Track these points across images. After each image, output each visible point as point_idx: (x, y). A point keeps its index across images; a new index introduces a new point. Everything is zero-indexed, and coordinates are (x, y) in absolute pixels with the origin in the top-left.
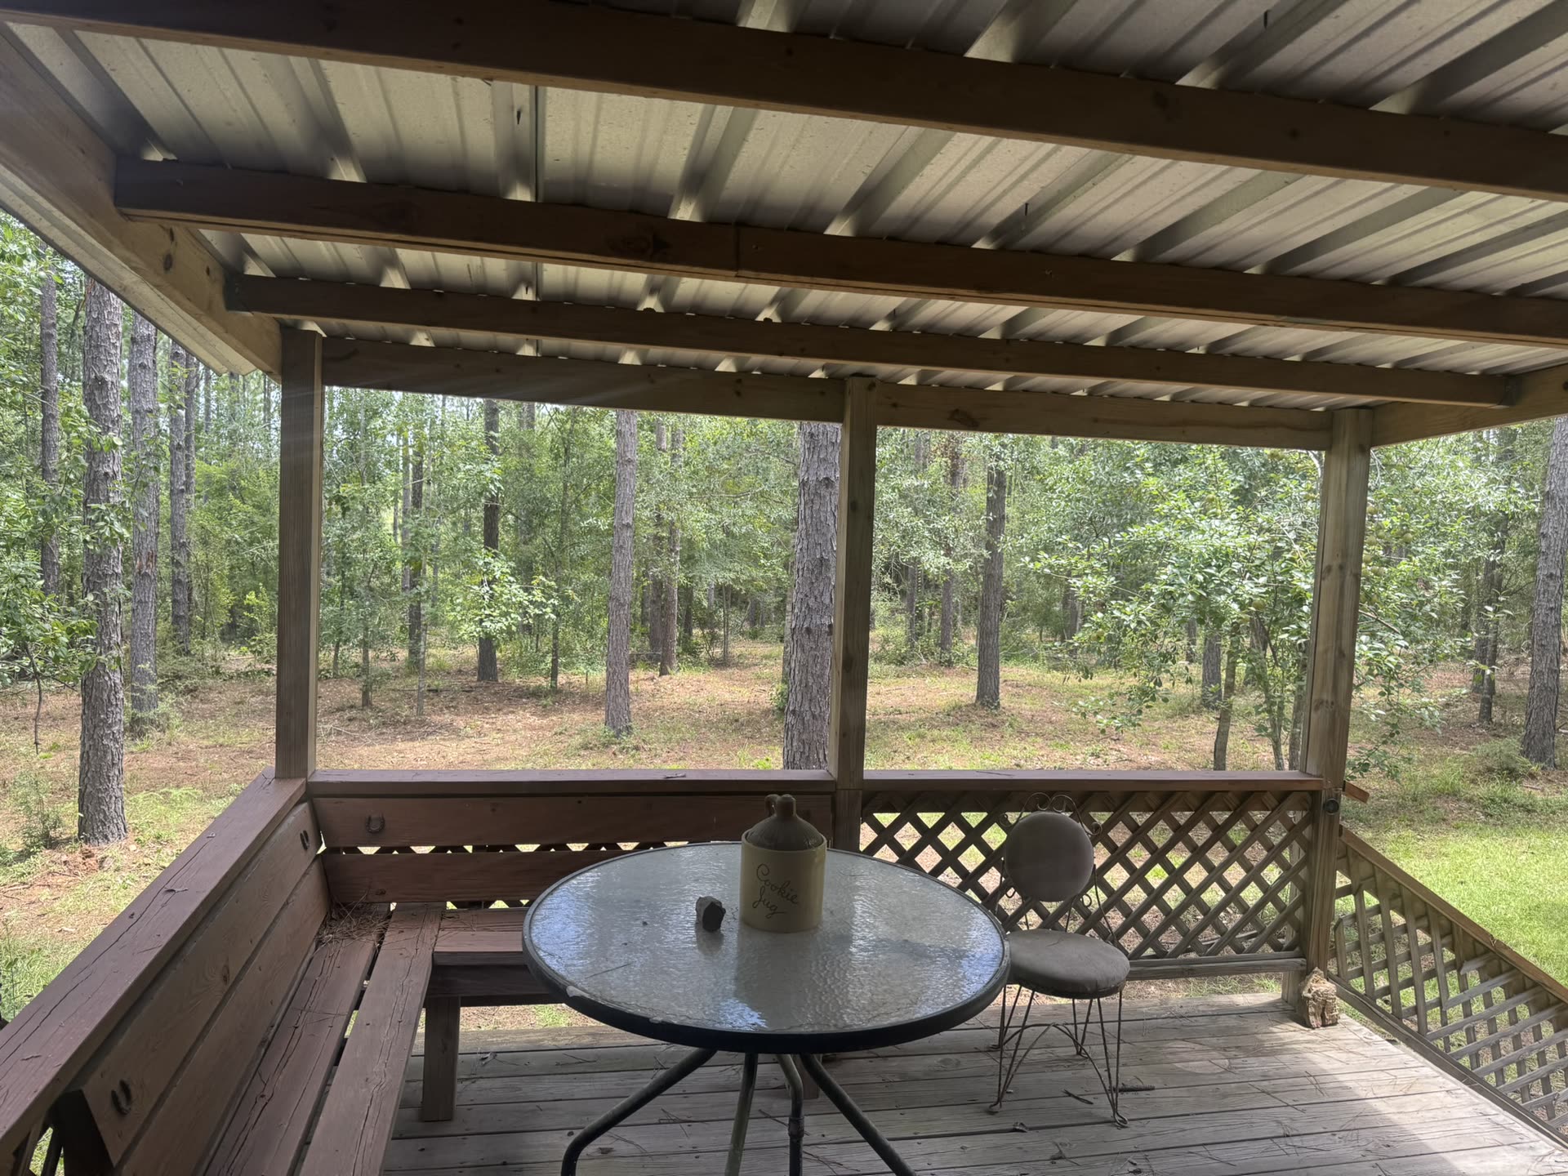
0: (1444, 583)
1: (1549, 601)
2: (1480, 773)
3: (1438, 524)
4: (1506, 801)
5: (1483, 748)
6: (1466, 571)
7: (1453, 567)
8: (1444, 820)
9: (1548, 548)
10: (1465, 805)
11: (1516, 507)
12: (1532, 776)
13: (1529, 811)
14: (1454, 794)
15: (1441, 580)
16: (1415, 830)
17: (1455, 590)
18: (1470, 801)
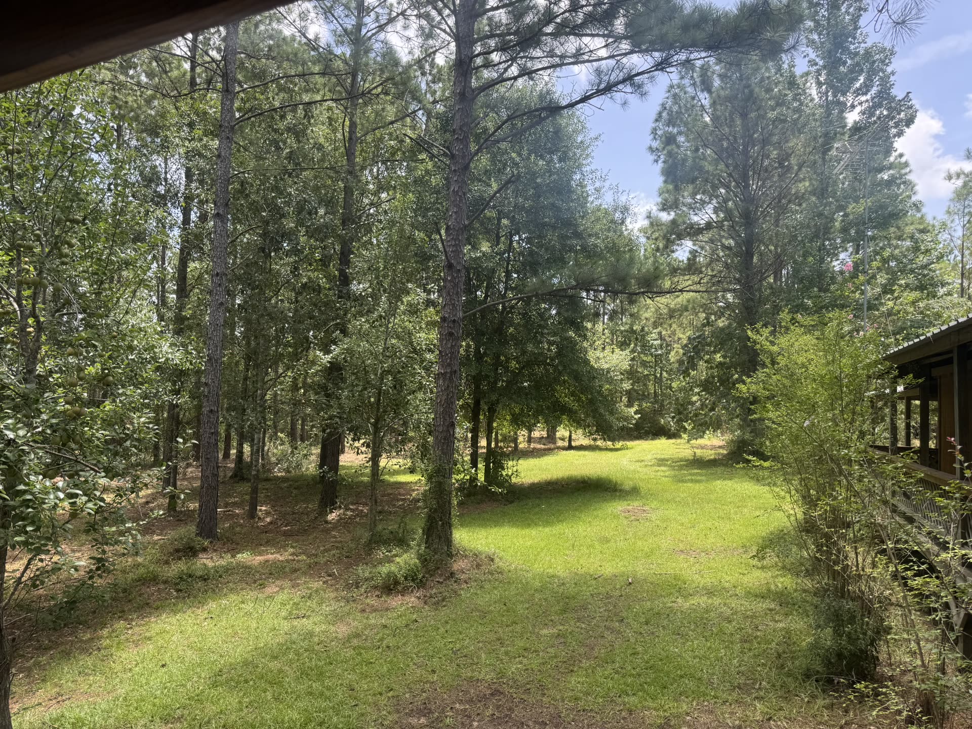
0: (141, 419)
1: (211, 428)
2: (172, 554)
3: (136, 375)
4: (190, 576)
5: (171, 534)
6: (157, 409)
7: (147, 406)
8: (148, 604)
9: (209, 392)
10: (162, 586)
11: (191, 364)
12: (204, 550)
13: (205, 580)
14: (153, 579)
15: (140, 417)
16: (125, 620)
17: (151, 426)
18: (165, 582)
